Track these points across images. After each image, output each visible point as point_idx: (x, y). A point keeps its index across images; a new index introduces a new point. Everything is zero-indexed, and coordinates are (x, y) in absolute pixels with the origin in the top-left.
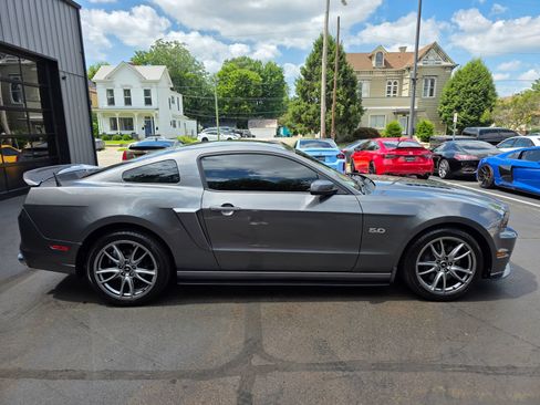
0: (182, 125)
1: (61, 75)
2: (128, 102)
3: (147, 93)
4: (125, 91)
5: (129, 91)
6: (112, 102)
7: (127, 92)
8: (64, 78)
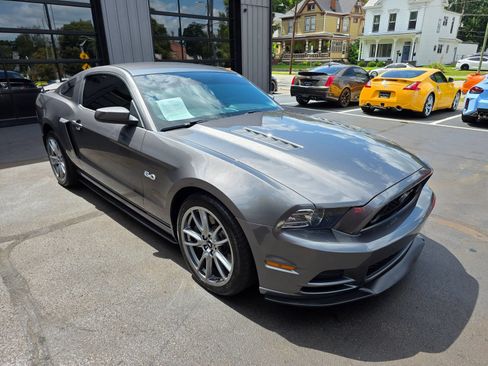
0: (451, 49)
1: (243, 7)
2: (392, 27)
3: (414, 15)
4: (391, 15)
5: (395, 15)
6: (376, 28)
7: (393, 17)
8: (245, 10)
